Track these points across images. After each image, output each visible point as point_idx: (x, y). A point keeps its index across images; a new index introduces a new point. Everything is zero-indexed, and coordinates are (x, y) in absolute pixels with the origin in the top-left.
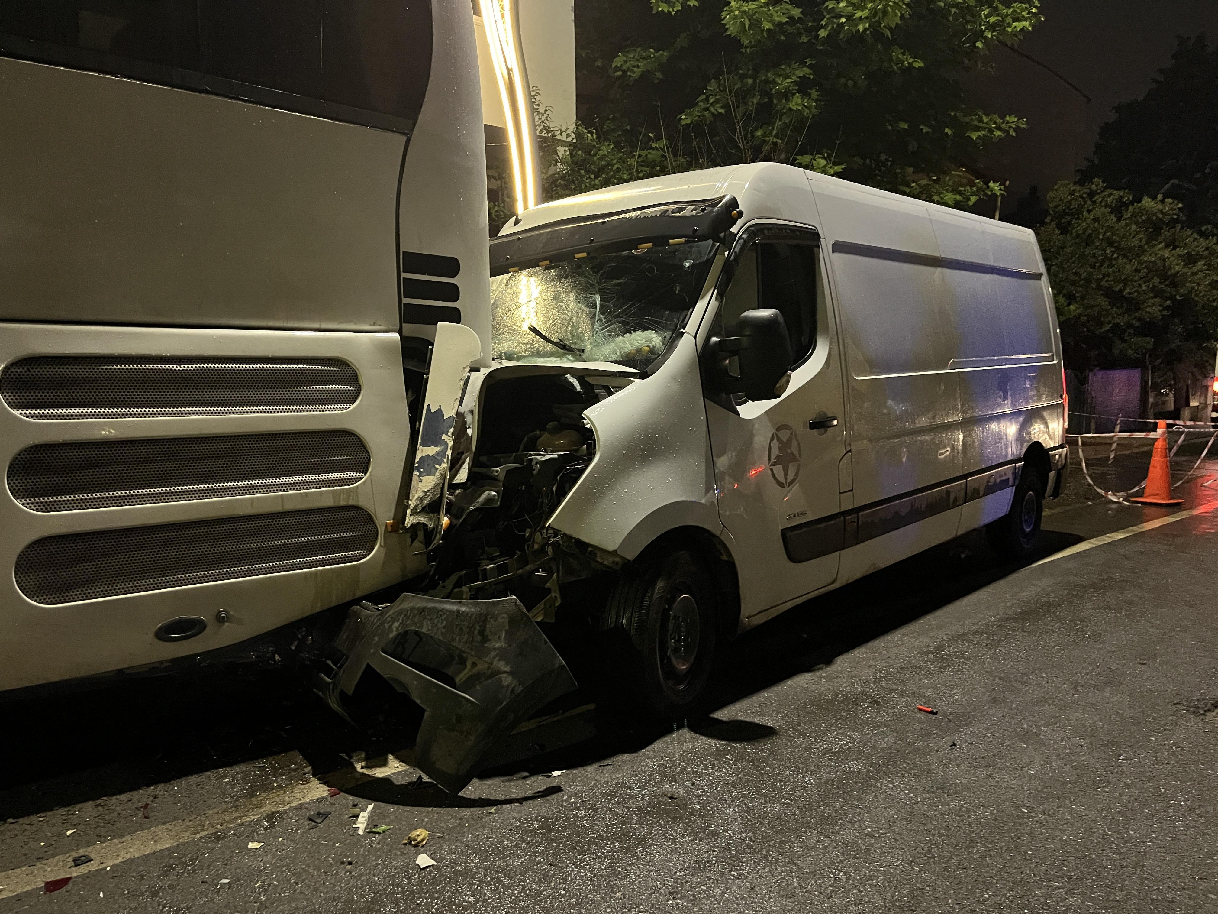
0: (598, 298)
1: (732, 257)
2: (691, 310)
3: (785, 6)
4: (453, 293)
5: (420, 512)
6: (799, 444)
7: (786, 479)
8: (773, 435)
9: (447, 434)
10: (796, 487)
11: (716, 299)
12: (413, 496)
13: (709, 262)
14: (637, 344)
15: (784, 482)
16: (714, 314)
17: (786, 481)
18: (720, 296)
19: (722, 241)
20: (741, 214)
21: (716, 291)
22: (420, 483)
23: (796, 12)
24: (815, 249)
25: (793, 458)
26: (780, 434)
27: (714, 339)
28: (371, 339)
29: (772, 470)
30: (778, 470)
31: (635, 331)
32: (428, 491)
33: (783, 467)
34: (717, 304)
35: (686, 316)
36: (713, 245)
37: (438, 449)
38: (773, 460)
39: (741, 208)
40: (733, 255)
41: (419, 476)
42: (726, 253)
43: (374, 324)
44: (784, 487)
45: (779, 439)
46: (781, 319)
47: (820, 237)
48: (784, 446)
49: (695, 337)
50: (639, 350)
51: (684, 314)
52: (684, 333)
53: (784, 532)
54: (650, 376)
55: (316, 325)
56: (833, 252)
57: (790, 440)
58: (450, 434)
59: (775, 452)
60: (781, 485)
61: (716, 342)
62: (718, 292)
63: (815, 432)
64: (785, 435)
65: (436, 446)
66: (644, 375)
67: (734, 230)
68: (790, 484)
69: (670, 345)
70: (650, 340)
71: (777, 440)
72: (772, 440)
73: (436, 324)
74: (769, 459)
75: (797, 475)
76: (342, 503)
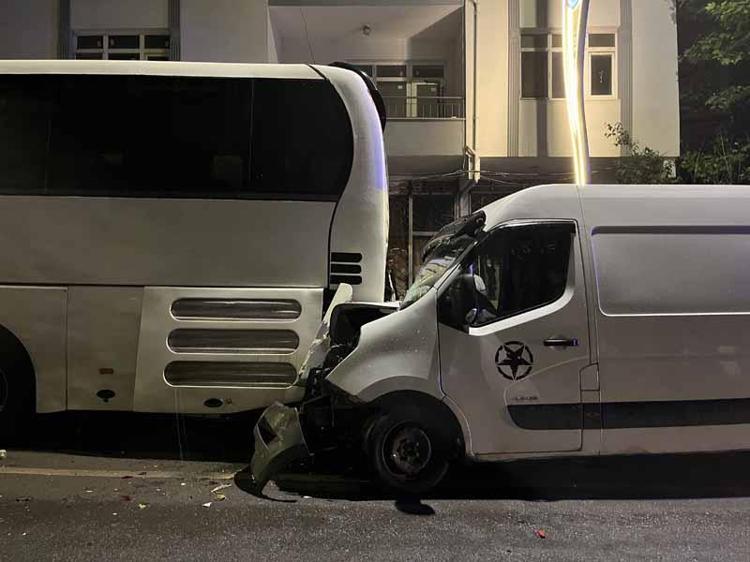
4: (358, 269)
6: (530, 355)
7: (515, 374)
8: (501, 346)
10: (525, 379)
15: (512, 376)
17: (515, 376)
21: (460, 264)
25: (524, 362)
26: (508, 346)
28: (310, 292)
30: (507, 369)
33: (512, 367)
38: (500, 362)
42: (475, 243)
43: (315, 284)
44: (512, 379)
45: (508, 350)
49: (438, 289)
52: (433, 287)
53: (510, 407)
55: (287, 286)
57: (520, 350)
58: (326, 334)
60: (509, 378)
63: (551, 348)
64: (514, 348)
65: (320, 339)
68: (519, 378)
71: (506, 350)
72: (500, 349)
73: (340, 284)
74: (497, 361)
75: (527, 373)
76: (283, 361)
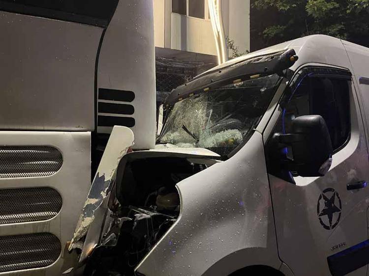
0: (211, 111)
1: (291, 85)
2: (261, 116)
3: (332, 3)
4: (131, 110)
5: (79, 241)
6: (340, 201)
7: (331, 223)
8: (321, 195)
9: (104, 191)
10: (338, 227)
11: (279, 109)
12: (77, 230)
13: (276, 88)
14: (227, 138)
15: (329, 225)
16: (277, 118)
17: (331, 226)
18: (282, 107)
19: (285, 76)
20: (296, 58)
21: (279, 105)
22: (83, 222)
23: (337, 5)
24: (349, 82)
25: (336, 209)
26: (325, 194)
27: (276, 134)
28: (73, 136)
29: (320, 219)
30: (325, 219)
31: (227, 130)
32: (86, 227)
33: (329, 216)
34: (279, 112)
35: (258, 120)
36: (280, 78)
37: (97, 200)
38: (320, 212)
39: (297, 55)
40: (292, 83)
41: (83, 217)
42: (287, 83)
43: (79, 127)
44: (329, 229)
45: (325, 198)
46: (323, 122)
47: (351, 75)
48: (329, 202)
49: (262, 134)
50: (227, 142)
51: (257, 119)
52: (255, 130)
53: (329, 259)
54: (228, 158)
55: (42, 128)
56: (360, 83)
57: (333, 197)
58: (105, 191)
59: (323, 206)
60: (327, 228)
61: (277, 136)
62: (280, 106)
63: (351, 192)
64: (329, 195)
65: (96, 198)
66: (224, 158)
67: (293, 68)
68: (334, 226)
69: (246, 138)
70: (234, 135)
71: (324, 199)
72: (320, 198)
73: (113, 126)
74: (318, 212)
75: (338, 220)
76: (39, 231)
